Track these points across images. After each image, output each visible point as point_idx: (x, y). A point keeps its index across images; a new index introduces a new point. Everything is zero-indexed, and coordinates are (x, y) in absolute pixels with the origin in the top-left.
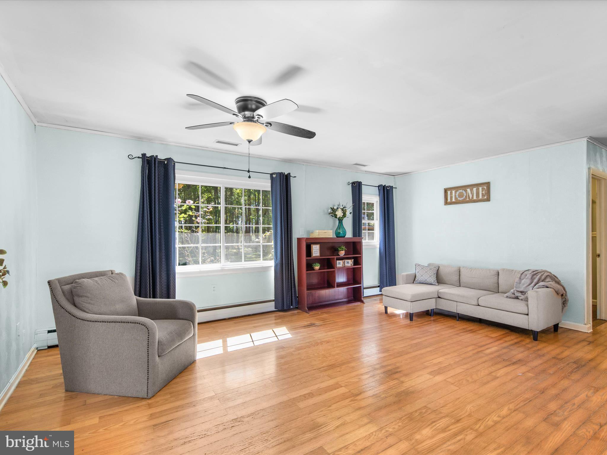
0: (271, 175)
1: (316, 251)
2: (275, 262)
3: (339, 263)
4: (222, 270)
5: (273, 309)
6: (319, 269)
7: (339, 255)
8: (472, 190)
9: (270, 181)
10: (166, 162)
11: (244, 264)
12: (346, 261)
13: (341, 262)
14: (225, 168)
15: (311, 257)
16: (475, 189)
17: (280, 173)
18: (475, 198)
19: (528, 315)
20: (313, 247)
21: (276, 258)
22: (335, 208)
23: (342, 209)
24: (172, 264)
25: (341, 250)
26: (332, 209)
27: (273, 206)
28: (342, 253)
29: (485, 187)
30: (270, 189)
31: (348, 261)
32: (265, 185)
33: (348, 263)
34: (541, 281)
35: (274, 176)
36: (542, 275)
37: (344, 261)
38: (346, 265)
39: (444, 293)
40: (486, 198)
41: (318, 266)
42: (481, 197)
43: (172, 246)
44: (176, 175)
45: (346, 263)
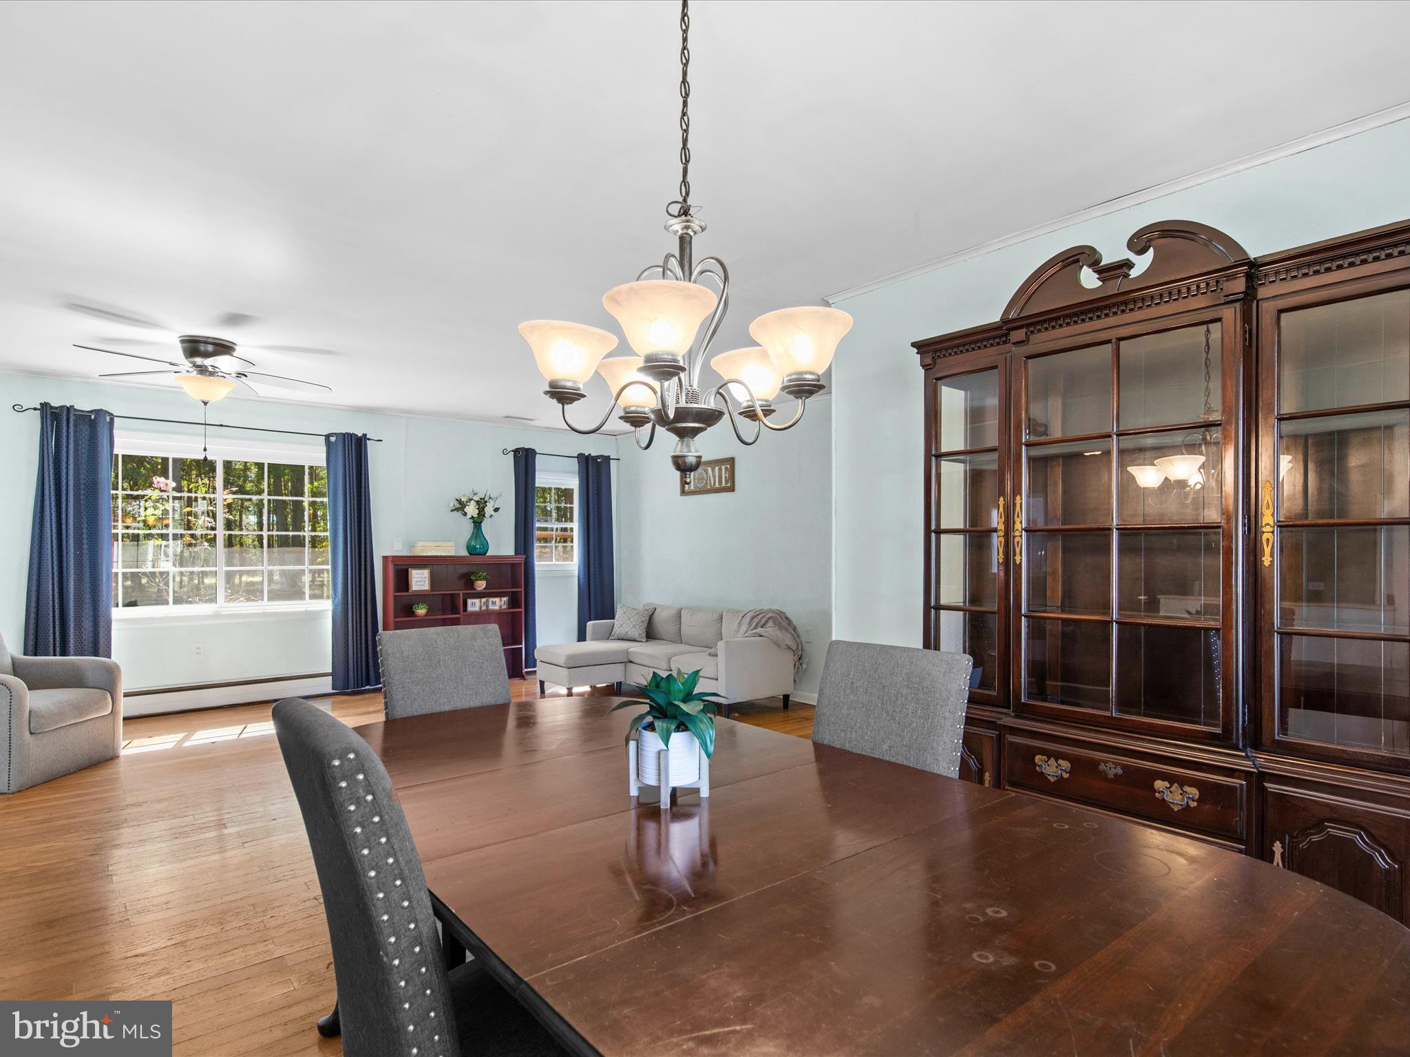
0: (327, 437)
1: (420, 580)
2: (333, 602)
3: (473, 604)
4: (217, 615)
5: (329, 690)
6: (427, 615)
7: (476, 589)
8: (713, 470)
9: (325, 448)
10: (93, 417)
11: (266, 606)
12: (491, 600)
13: (477, 601)
14: (221, 425)
15: (408, 591)
16: (717, 468)
17: (344, 434)
18: (717, 485)
19: (717, 679)
20: (413, 574)
21: (335, 595)
22: (464, 499)
23: (477, 502)
24: (104, 603)
25: (477, 580)
26: (460, 501)
27: (331, 496)
28: (481, 585)
29: (728, 466)
30: (325, 463)
31: (494, 599)
32: (313, 455)
33: (494, 603)
34: (760, 625)
35: (333, 439)
36: (763, 617)
37: (484, 600)
38: (491, 607)
39: (634, 653)
40: (729, 485)
41: (421, 609)
42: (724, 484)
43: (104, 570)
44: (115, 439)
45: (490, 603)
